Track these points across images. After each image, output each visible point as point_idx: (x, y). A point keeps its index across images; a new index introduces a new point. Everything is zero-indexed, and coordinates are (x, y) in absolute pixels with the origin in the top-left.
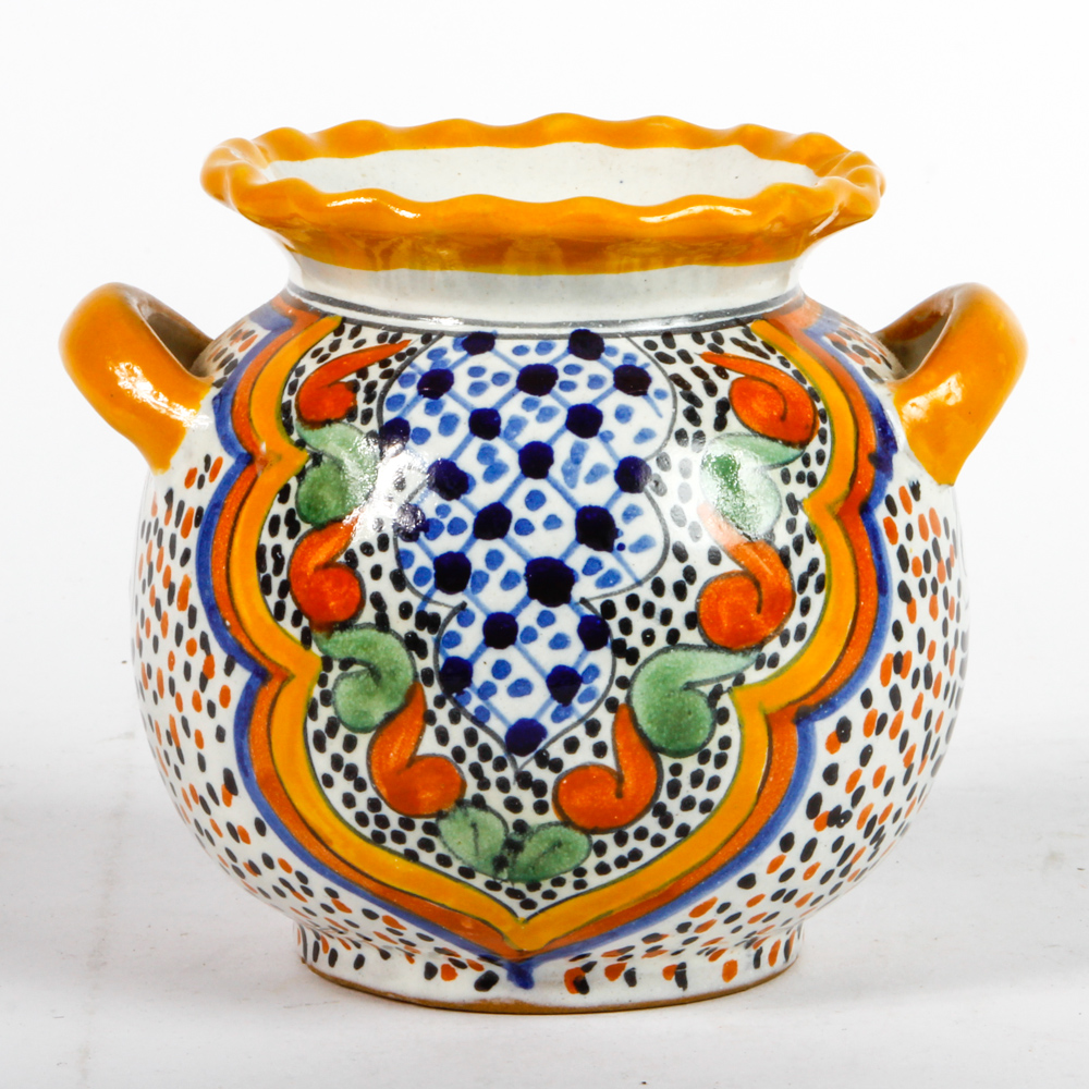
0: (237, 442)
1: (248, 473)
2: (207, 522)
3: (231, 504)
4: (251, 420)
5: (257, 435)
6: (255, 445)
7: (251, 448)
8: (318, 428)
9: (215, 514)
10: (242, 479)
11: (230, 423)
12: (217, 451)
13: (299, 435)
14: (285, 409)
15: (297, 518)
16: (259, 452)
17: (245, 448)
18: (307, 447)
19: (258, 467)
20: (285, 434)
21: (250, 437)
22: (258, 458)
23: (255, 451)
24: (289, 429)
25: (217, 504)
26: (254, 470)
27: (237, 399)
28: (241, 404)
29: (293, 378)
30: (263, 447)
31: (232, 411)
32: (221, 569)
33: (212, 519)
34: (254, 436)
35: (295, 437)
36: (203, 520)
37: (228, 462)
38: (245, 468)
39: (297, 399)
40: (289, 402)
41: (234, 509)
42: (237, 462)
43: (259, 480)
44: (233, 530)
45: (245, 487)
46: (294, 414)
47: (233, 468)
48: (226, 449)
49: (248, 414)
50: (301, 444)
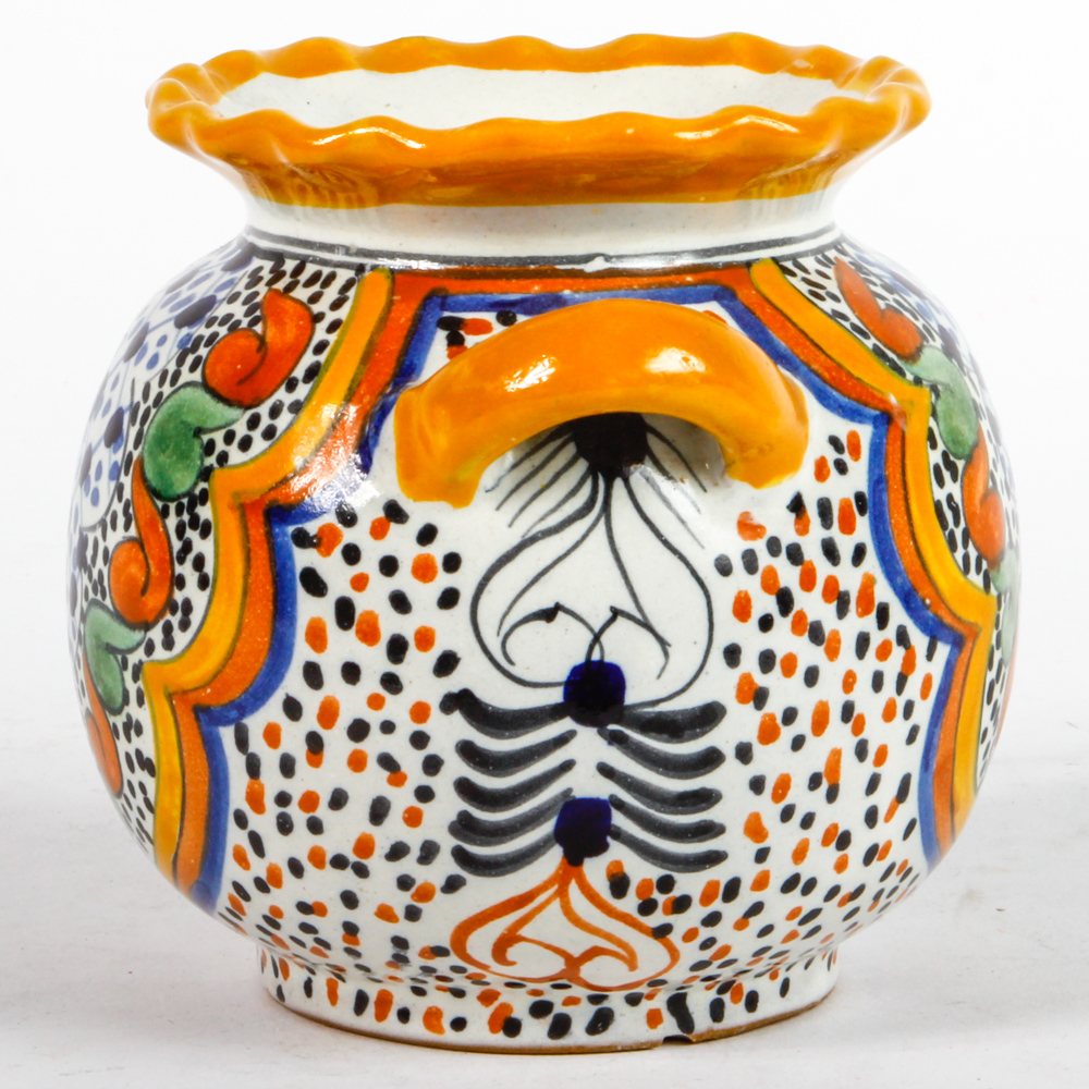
0: (861, 407)
1: (893, 433)
2: (874, 504)
3: (893, 471)
4: (858, 379)
5: (879, 391)
6: (884, 401)
7: (881, 406)
8: (918, 359)
9: (881, 491)
10: (890, 441)
11: (835, 393)
12: (842, 428)
13: (912, 373)
14: (877, 352)
15: (952, 458)
16: (892, 407)
17: (875, 408)
18: (924, 382)
19: (900, 422)
20: (900, 378)
21: (873, 396)
22: (895, 412)
23: (888, 408)
24: (901, 373)
25: (878, 481)
26: (898, 427)
27: (815, 366)
28: (828, 369)
29: (847, 325)
30: (893, 400)
31: (825, 381)
32: (908, 547)
33: (880, 498)
34: (876, 393)
35: (910, 377)
36: (869, 504)
37: (865, 432)
38: (888, 429)
39: (876, 337)
40: (875, 345)
41: (898, 476)
42: (876, 427)
43: (907, 435)
44: (906, 499)
45: (898, 450)
46: (891, 355)
47: (874, 435)
48: (852, 419)
49: (849, 375)
50: (918, 381)
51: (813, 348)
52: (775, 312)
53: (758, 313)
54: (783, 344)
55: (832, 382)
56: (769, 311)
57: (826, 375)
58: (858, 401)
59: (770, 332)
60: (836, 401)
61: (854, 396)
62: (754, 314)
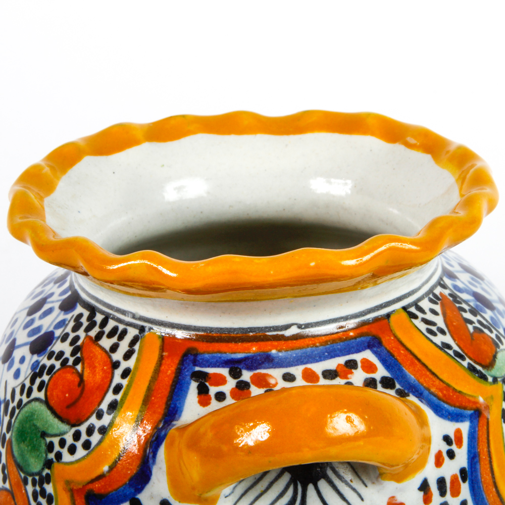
0: (462, 411)
1: (482, 422)
2: (472, 473)
3: (482, 448)
4: (460, 392)
5: (472, 396)
6: (476, 403)
7: (474, 407)
8: (494, 364)
9: (475, 464)
10: (480, 428)
11: (446, 406)
12: (450, 428)
13: (491, 376)
14: (471, 369)
16: (481, 405)
17: (471, 409)
18: (499, 379)
19: (485, 413)
20: (485, 382)
21: (469, 401)
22: (483, 408)
23: (478, 406)
24: (483, 377)
25: (473, 457)
26: (485, 417)
27: (433, 390)
28: (441, 390)
29: (451, 352)
30: (481, 400)
31: (439, 398)
32: (491, 492)
34: (471, 398)
35: (490, 379)
36: (469, 474)
37: (465, 427)
38: (478, 421)
39: (471, 359)
40: (469, 364)
41: (485, 449)
42: (471, 422)
43: (490, 420)
44: (491, 462)
45: (485, 432)
46: (479, 368)
47: (471, 427)
48: (457, 421)
49: (454, 390)
50: (495, 380)
51: (431, 376)
52: (407, 352)
53: (396, 354)
54: (413, 377)
55: (444, 399)
56: (402, 352)
57: (440, 394)
58: (459, 407)
59: (404, 369)
60: (447, 411)
61: (457, 404)
62: (393, 356)
